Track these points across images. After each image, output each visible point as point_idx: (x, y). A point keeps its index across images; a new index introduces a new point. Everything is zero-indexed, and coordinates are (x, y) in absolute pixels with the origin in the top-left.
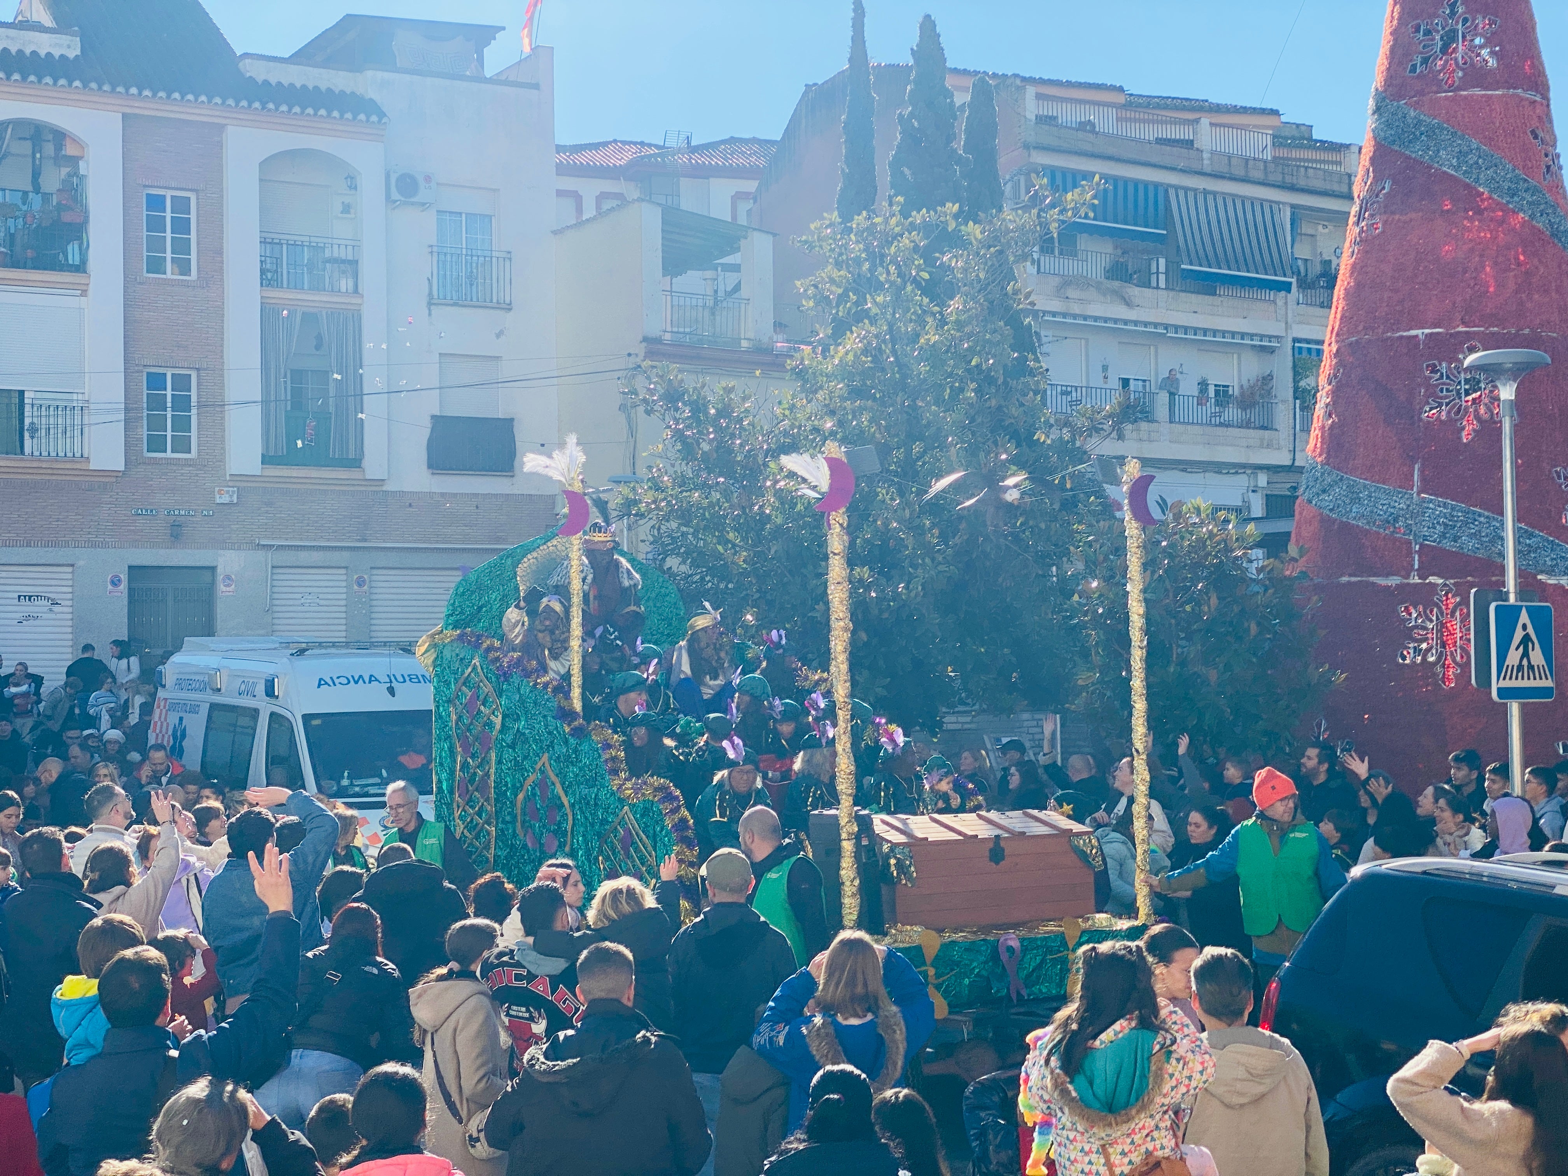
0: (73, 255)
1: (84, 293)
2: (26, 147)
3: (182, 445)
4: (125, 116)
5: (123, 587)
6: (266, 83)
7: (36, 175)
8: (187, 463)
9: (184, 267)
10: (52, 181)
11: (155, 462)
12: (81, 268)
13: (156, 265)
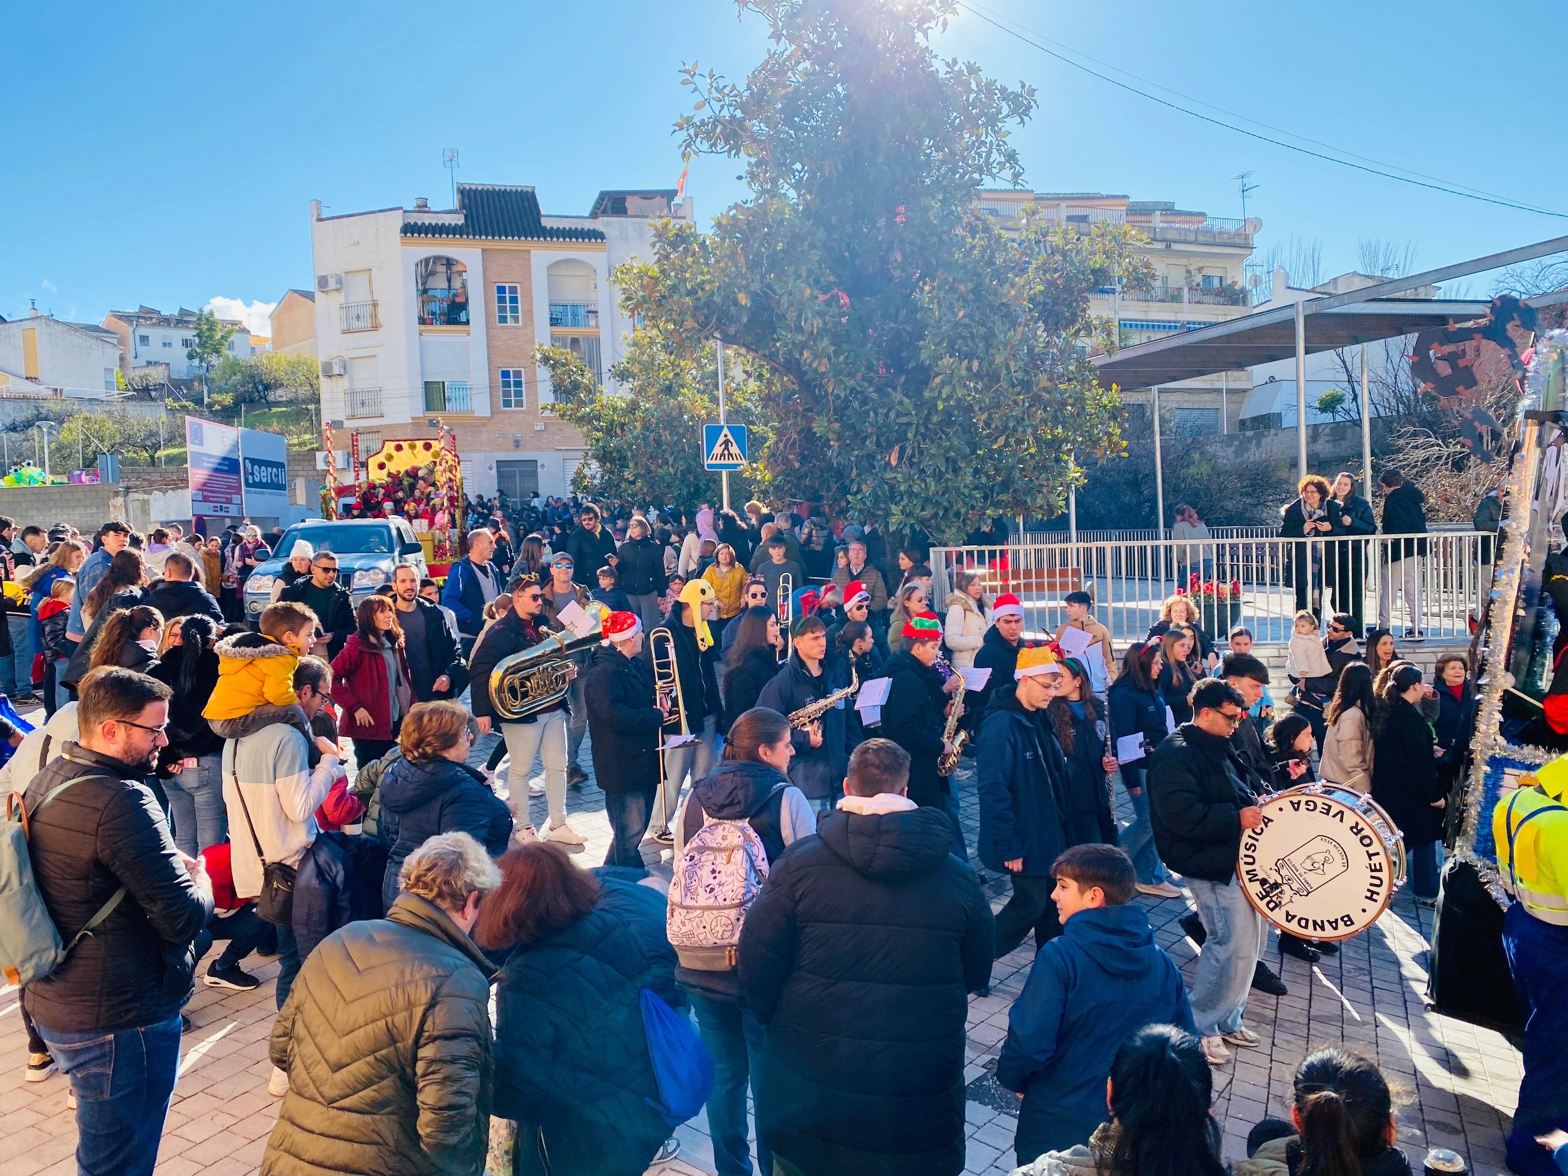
0: (463, 317)
1: (469, 334)
2: (443, 269)
3: (519, 404)
4: (483, 250)
5: (494, 471)
6: (552, 228)
7: (449, 281)
8: (521, 412)
9: (516, 319)
10: (457, 284)
11: (506, 412)
12: (467, 323)
13: (503, 319)
